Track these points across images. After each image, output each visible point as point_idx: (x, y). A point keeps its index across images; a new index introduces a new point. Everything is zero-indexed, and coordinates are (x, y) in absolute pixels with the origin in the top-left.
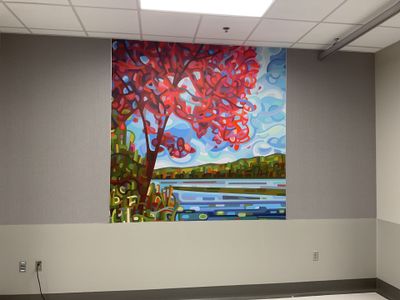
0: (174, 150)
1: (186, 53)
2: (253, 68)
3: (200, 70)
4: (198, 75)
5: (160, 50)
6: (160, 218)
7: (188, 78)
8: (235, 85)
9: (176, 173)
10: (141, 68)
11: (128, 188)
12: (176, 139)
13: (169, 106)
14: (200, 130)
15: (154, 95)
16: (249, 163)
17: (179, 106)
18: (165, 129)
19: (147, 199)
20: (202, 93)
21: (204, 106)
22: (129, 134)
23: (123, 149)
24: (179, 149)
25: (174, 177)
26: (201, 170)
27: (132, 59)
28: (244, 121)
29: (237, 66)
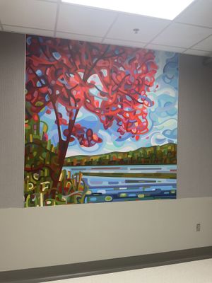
1: (95, 51)
2: (152, 69)
3: (107, 68)
4: (105, 72)
5: (71, 47)
6: (71, 202)
7: (97, 75)
8: (137, 82)
9: (85, 161)
10: (54, 63)
11: (42, 175)
12: (85, 130)
13: (79, 100)
14: (107, 122)
15: (66, 89)
16: (148, 151)
17: (88, 101)
18: (76, 121)
19: (59, 185)
20: (108, 89)
21: (110, 101)
22: (42, 125)
23: (37, 139)
24: (88, 139)
25: (84, 164)
26: (107, 158)
27: (45, 54)
28: (144, 115)
29: (139, 66)
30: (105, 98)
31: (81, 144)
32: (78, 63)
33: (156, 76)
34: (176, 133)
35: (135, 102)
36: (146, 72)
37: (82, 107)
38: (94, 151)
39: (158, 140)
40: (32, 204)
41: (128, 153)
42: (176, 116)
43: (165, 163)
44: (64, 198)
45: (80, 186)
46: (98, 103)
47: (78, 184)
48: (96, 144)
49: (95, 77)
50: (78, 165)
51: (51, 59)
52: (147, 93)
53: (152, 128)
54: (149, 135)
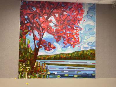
0: (46, 47)
1: (52, 6)
2: (81, 12)
3: (58, 13)
4: (57, 15)
5: (41, 5)
6: (40, 77)
7: (53, 17)
8: (73, 19)
9: (47, 57)
10: (32, 12)
11: (26, 64)
12: (47, 43)
13: (44, 29)
14: (58, 39)
15: (38, 23)
16: (79, 53)
17: (49, 29)
18: (43, 38)
19: (34, 69)
20: (59, 23)
21: (60, 29)
22: (27, 40)
23: (24, 47)
24: (48, 47)
25: (46, 59)
26: (58, 56)
27: (29, 8)
28: (77, 35)
29: (74, 11)
30: (57, 27)
31: (45, 49)
32: (44, 12)
33: (83, 15)
34: (95, 44)
35: (72, 29)
36: (78, 14)
37: (46, 32)
38: (52, 53)
39: (85, 48)
40: (22, 77)
41: (69, 54)
42: (95, 35)
43: (89, 59)
44: (37, 75)
45: (44, 70)
46: (53, 29)
47: (43, 69)
48: (53, 49)
49: (52, 18)
50: (44, 59)
51: (32, 11)
52: (78, 24)
53: (81, 41)
54: (80, 45)
